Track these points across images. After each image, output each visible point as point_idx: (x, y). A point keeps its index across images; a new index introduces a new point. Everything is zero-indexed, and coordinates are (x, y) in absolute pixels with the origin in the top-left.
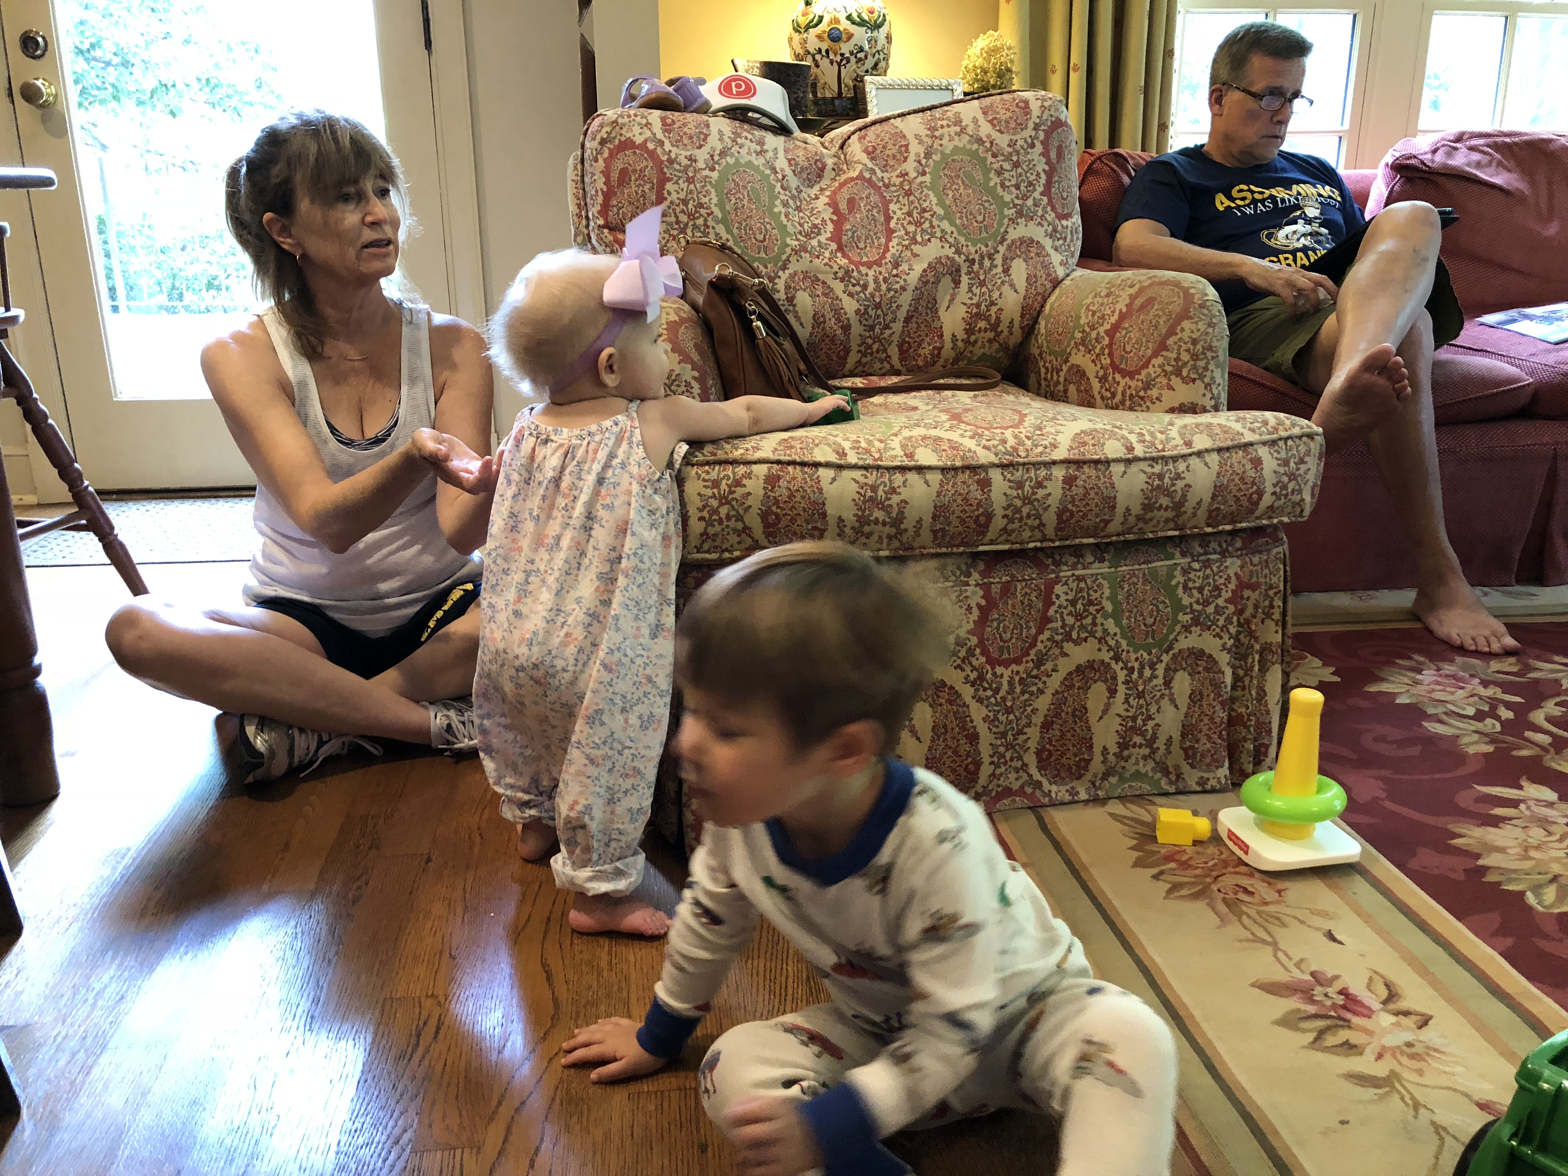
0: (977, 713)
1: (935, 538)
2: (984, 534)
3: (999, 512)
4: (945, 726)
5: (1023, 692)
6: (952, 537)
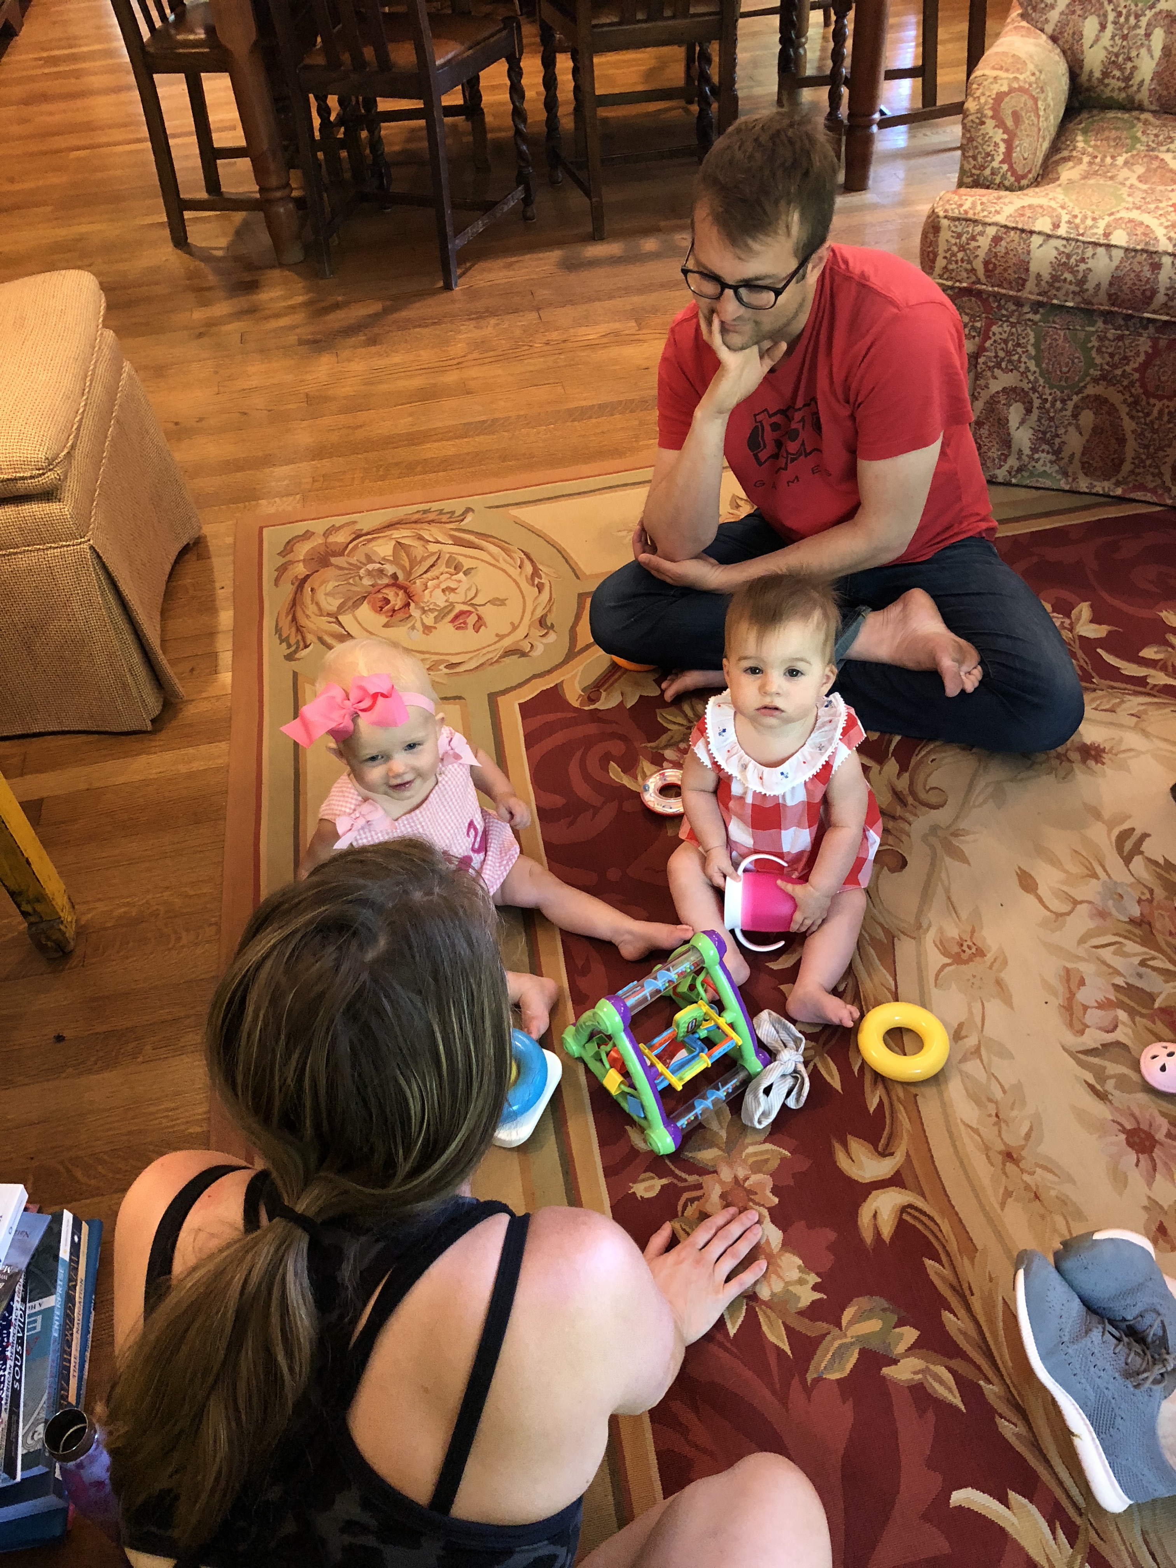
0: (1128, 425)
1: (1110, 299)
3: (1162, 290)
4: (1102, 429)
6: (1123, 301)
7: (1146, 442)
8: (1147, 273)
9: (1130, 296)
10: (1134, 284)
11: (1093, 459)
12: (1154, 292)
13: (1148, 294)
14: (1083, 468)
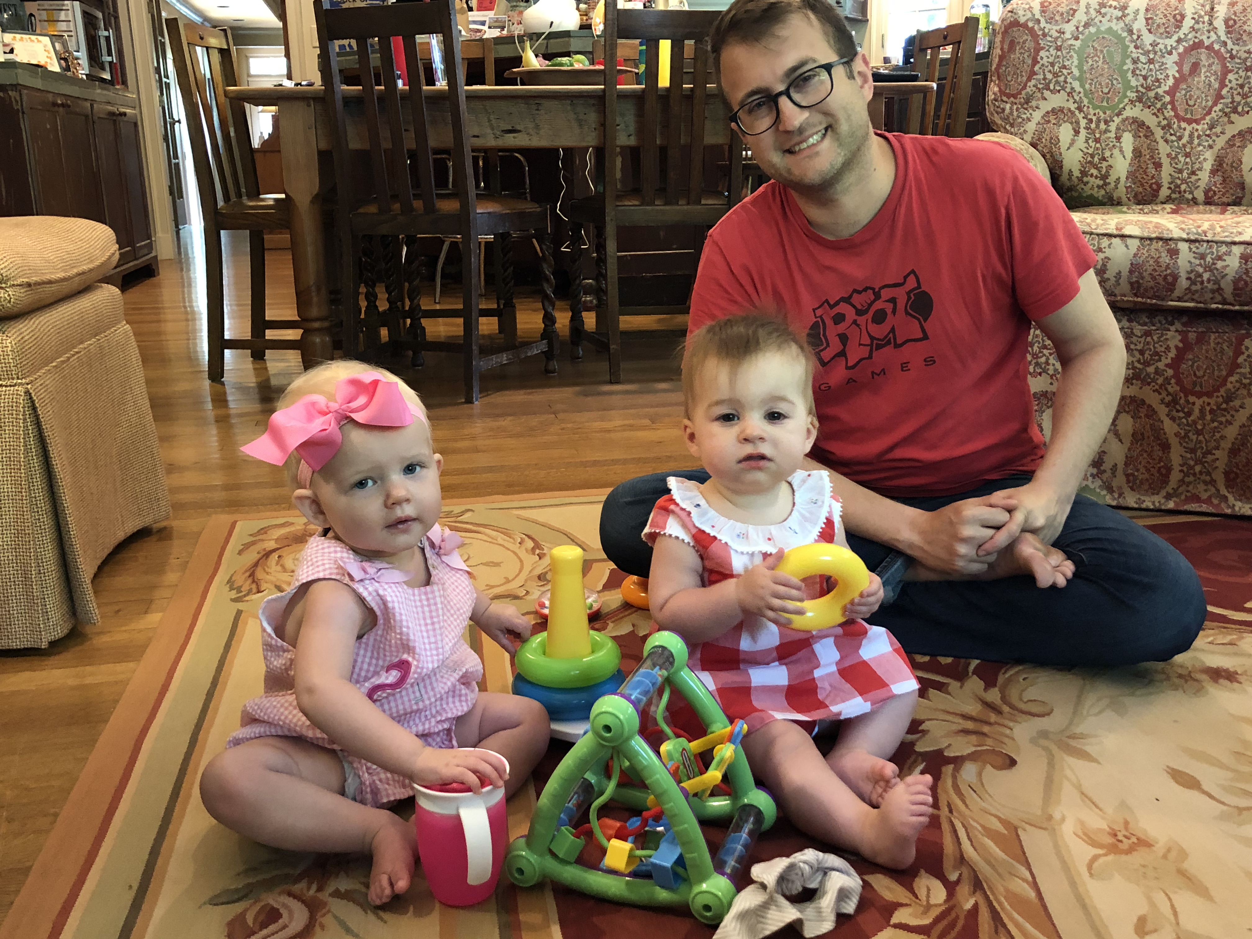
0: (1169, 427)
1: (1132, 288)
2: (1172, 291)
3: (1183, 275)
4: (1142, 434)
5: (1213, 421)
6: (1146, 290)
7: (1191, 445)
8: (1165, 259)
9: (1152, 283)
10: (1154, 270)
11: (1138, 470)
12: (1176, 277)
13: (1170, 279)
14: (1128, 481)
